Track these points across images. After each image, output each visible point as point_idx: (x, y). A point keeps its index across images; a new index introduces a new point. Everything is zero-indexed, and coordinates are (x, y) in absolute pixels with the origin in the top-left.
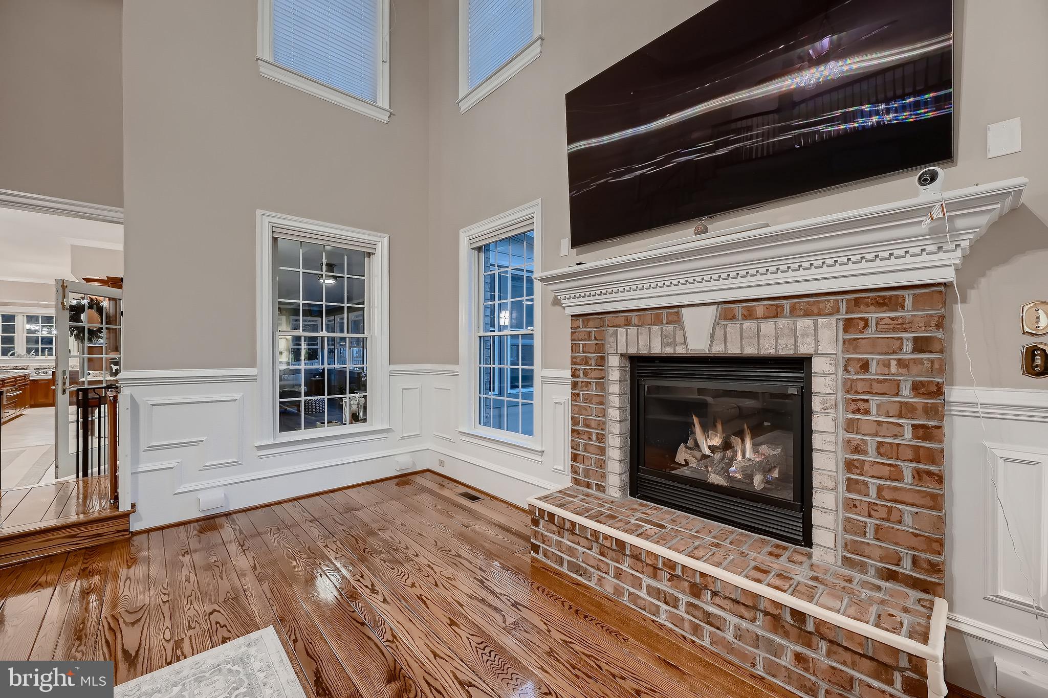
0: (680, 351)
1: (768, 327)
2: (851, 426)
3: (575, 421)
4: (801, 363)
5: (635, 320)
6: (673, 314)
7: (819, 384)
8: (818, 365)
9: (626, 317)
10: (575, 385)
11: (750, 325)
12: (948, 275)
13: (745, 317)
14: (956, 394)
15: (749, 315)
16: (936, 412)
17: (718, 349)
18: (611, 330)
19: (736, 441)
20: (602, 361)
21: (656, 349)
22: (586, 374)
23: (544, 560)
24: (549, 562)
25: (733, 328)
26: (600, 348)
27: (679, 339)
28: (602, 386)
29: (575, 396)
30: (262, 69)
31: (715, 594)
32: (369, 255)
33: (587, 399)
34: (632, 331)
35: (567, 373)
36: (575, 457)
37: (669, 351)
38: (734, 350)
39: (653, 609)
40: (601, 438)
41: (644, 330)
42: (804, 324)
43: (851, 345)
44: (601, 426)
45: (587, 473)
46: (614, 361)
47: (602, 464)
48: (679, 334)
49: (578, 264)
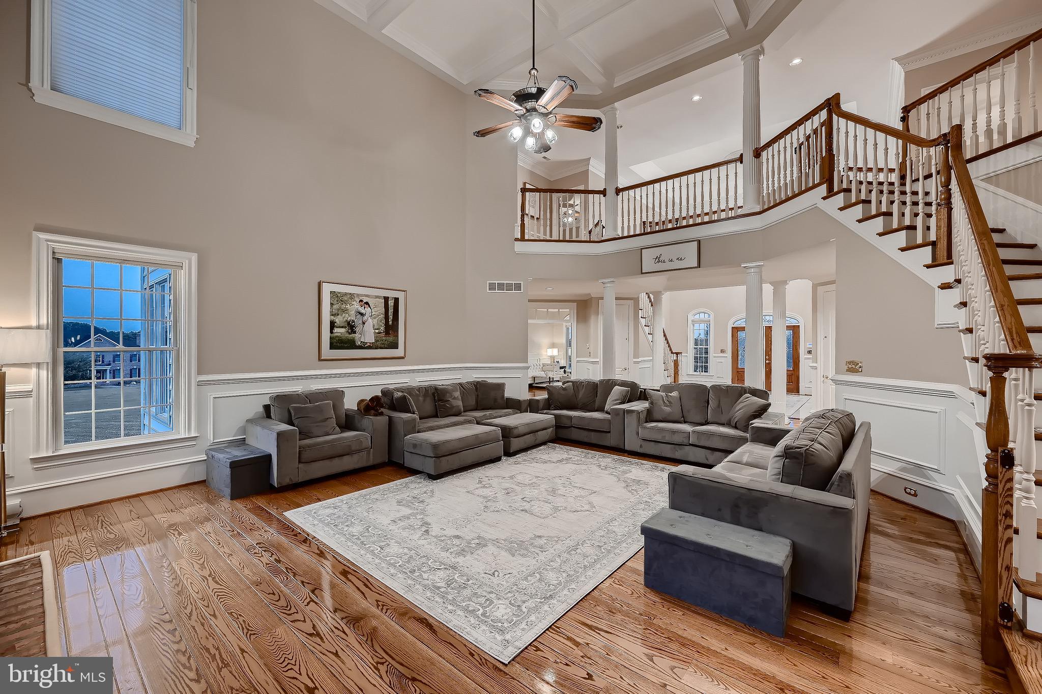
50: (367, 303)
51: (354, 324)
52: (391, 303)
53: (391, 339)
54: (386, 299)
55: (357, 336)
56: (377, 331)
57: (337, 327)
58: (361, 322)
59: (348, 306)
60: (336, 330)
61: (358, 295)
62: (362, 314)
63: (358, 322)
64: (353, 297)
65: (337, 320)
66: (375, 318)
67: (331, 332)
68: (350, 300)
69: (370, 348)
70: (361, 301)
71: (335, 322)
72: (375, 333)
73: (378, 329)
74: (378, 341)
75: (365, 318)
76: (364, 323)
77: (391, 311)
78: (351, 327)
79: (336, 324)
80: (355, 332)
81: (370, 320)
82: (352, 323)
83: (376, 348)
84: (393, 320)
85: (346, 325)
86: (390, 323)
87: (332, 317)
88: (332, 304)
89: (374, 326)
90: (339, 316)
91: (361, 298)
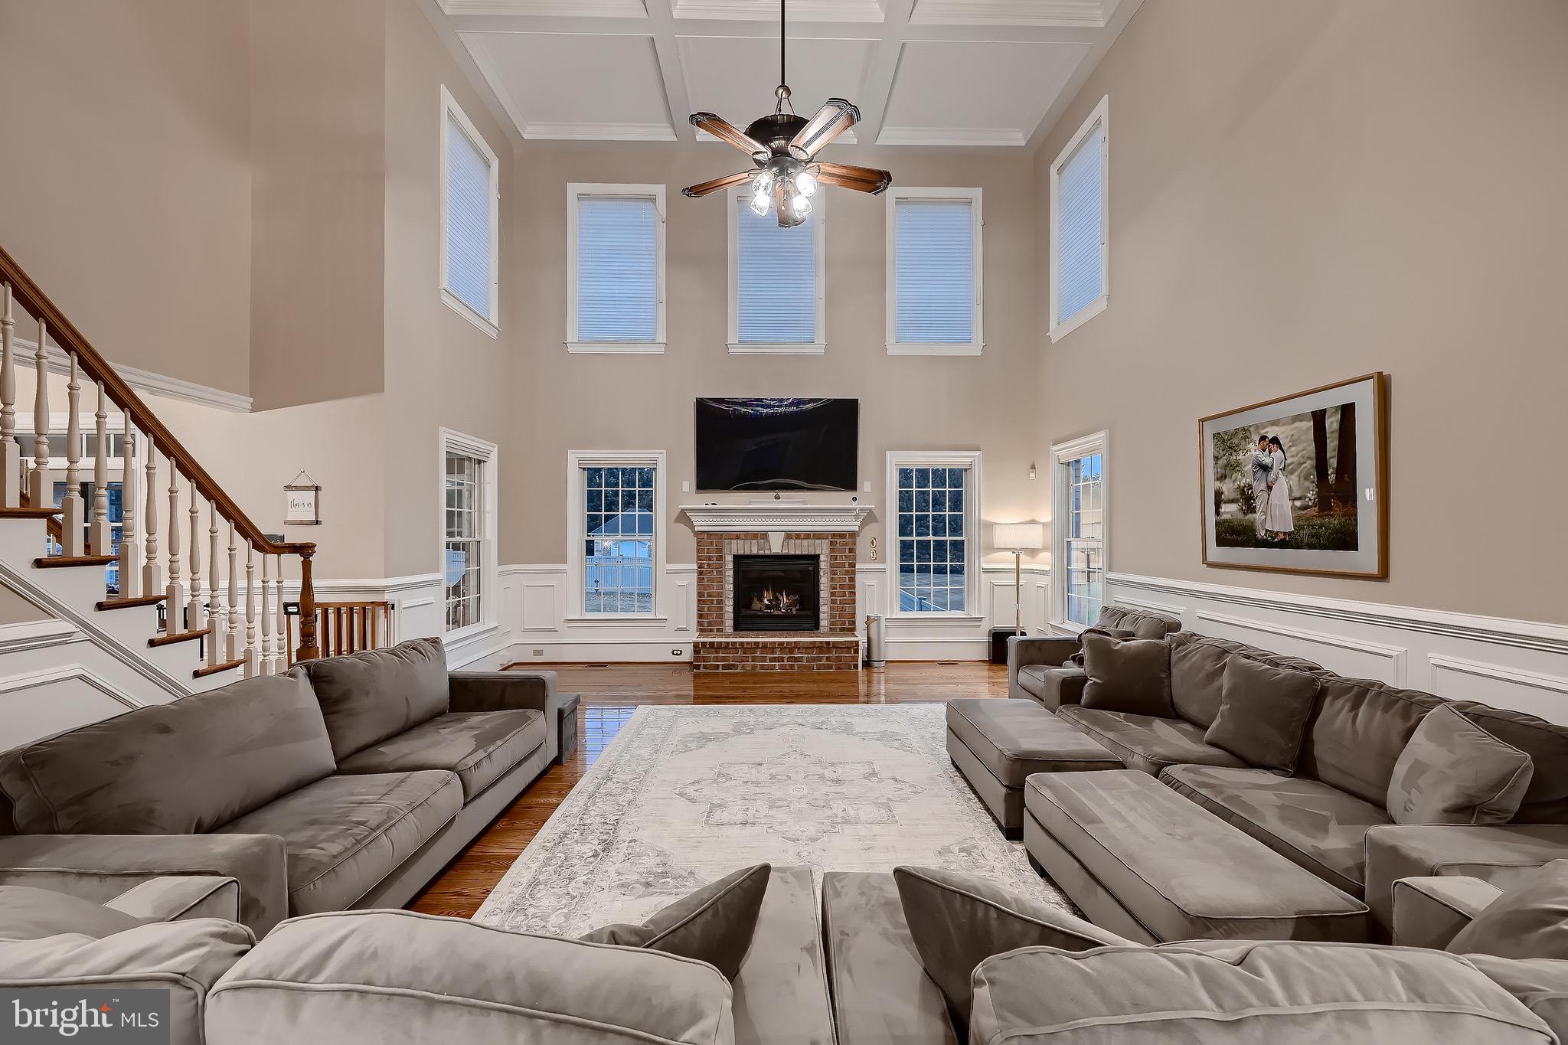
0: (767, 552)
1: (805, 542)
2: (832, 580)
3: (700, 594)
4: (815, 558)
5: (742, 536)
6: (764, 535)
7: (823, 565)
8: (822, 558)
9: (737, 535)
10: (700, 573)
11: (797, 541)
12: (856, 529)
13: (796, 538)
14: (857, 566)
15: (798, 537)
16: (854, 572)
17: (785, 552)
18: (727, 541)
19: (779, 595)
20: (720, 558)
21: (755, 551)
22: (709, 566)
23: (705, 671)
24: (708, 671)
25: (791, 542)
26: (720, 551)
27: (767, 546)
28: (720, 573)
29: (700, 580)
30: (443, 297)
31: (799, 649)
32: (479, 462)
33: (711, 580)
34: (741, 542)
35: (695, 566)
36: (700, 616)
37: (761, 552)
38: (792, 552)
39: (773, 667)
40: (720, 602)
41: (748, 541)
42: (818, 542)
43: (832, 550)
44: (720, 595)
45: (710, 624)
46: (729, 559)
47: (721, 616)
48: (767, 544)
49: (713, 504)
50: (1275, 440)
51: (1252, 492)
52: (1332, 423)
53: (1335, 522)
54: (1319, 417)
55: (1258, 517)
56: (1298, 503)
57: (1225, 503)
58: (1263, 486)
59: (1241, 457)
60: (1225, 508)
61: (1257, 427)
62: (1266, 468)
63: (1259, 486)
64: (1248, 434)
65: (1224, 489)
66: (1292, 472)
67: (1218, 513)
68: (1243, 443)
69: (1284, 544)
70: (1263, 438)
71: (1222, 493)
72: (1293, 508)
73: (1300, 498)
74: (1303, 529)
75: (1272, 475)
76: (1270, 488)
77: (1332, 444)
78: (1247, 499)
79: (1223, 497)
80: (1253, 510)
81: (1282, 478)
82: (1248, 490)
83: (1298, 546)
84: (1339, 471)
85: (1239, 497)
86: (1332, 478)
87: (1218, 484)
88: (1216, 458)
89: (1290, 491)
90: (1227, 480)
91: (1262, 432)
